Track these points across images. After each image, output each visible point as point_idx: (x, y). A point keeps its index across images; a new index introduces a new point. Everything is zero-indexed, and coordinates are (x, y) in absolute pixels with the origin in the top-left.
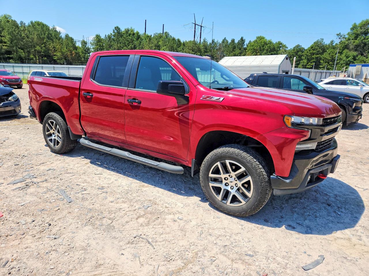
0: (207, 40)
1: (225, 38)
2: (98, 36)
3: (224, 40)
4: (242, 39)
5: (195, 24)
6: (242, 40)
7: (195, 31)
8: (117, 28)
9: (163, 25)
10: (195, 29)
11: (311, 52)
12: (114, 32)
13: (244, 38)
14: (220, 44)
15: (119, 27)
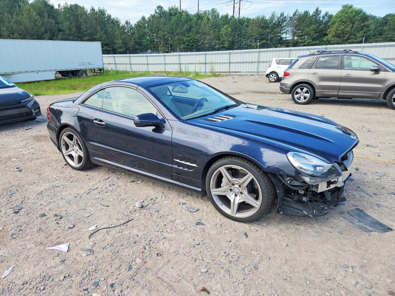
0: (276, 14)
1: (297, 11)
2: (143, 18)
3: (296, 12)
4: (317, 10)
6: (317, 12)
7: (234, 6)
9: (198, 1)
10: (234, 3)
12: (156, 12)
13: (319, 9)
15: (162, 6)
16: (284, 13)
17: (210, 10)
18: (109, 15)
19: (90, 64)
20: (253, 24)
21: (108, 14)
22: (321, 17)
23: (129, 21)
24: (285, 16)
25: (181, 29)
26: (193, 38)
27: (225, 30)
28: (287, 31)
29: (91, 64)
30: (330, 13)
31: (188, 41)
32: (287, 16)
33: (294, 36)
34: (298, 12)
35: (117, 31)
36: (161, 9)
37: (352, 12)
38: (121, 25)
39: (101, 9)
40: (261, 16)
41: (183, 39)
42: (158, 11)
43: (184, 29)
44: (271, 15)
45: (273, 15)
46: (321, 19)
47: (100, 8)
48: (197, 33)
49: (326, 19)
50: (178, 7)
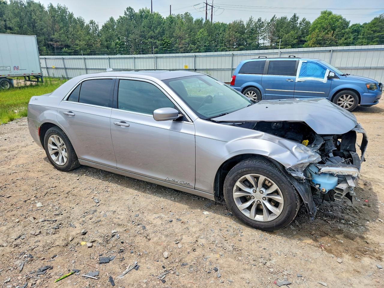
1: (274, 16)
2: (112, 19)
3: (274, 18)
4: (295, 16)
5: (207, 4)
6: (295, 18)
7: (206, 12)
8: (130, 9)
9: (171, 5)
10: (207, 10)
11: (374, 29)
12: (125, 14)
13: (297, 16)
14: (268, 24)
15: (132, 8)
16: (261, 18)
17: (183, 14)
18: (71, 13)
19: (16, 68)
20: (230, 28)
21: (70, 11)
22: (299, 23)
23: (94, 21)
24: (262, 21)
25: (154, 31)
26: (166, 42)
27: (201, 34)
28: (265, 36)
29: (20, 69)
30: (307, 20)
31: (161, 45)
32: (264, 21)
33: (272, 41)
34: (276, 18)
35: (80, 32)
36: (132, 11)
37: (332, 18)
38: (85, 25)
39: (61, 6)
40: (238, 21)
41: (156, 42)
42: (128, 13)
43: (157, 32)
44: (248, 19)
45: (250, 20)
46: (298, 25)
47: (59, 5)
48: (171, 37)
49: (304, 25)
50: (150, 9)
